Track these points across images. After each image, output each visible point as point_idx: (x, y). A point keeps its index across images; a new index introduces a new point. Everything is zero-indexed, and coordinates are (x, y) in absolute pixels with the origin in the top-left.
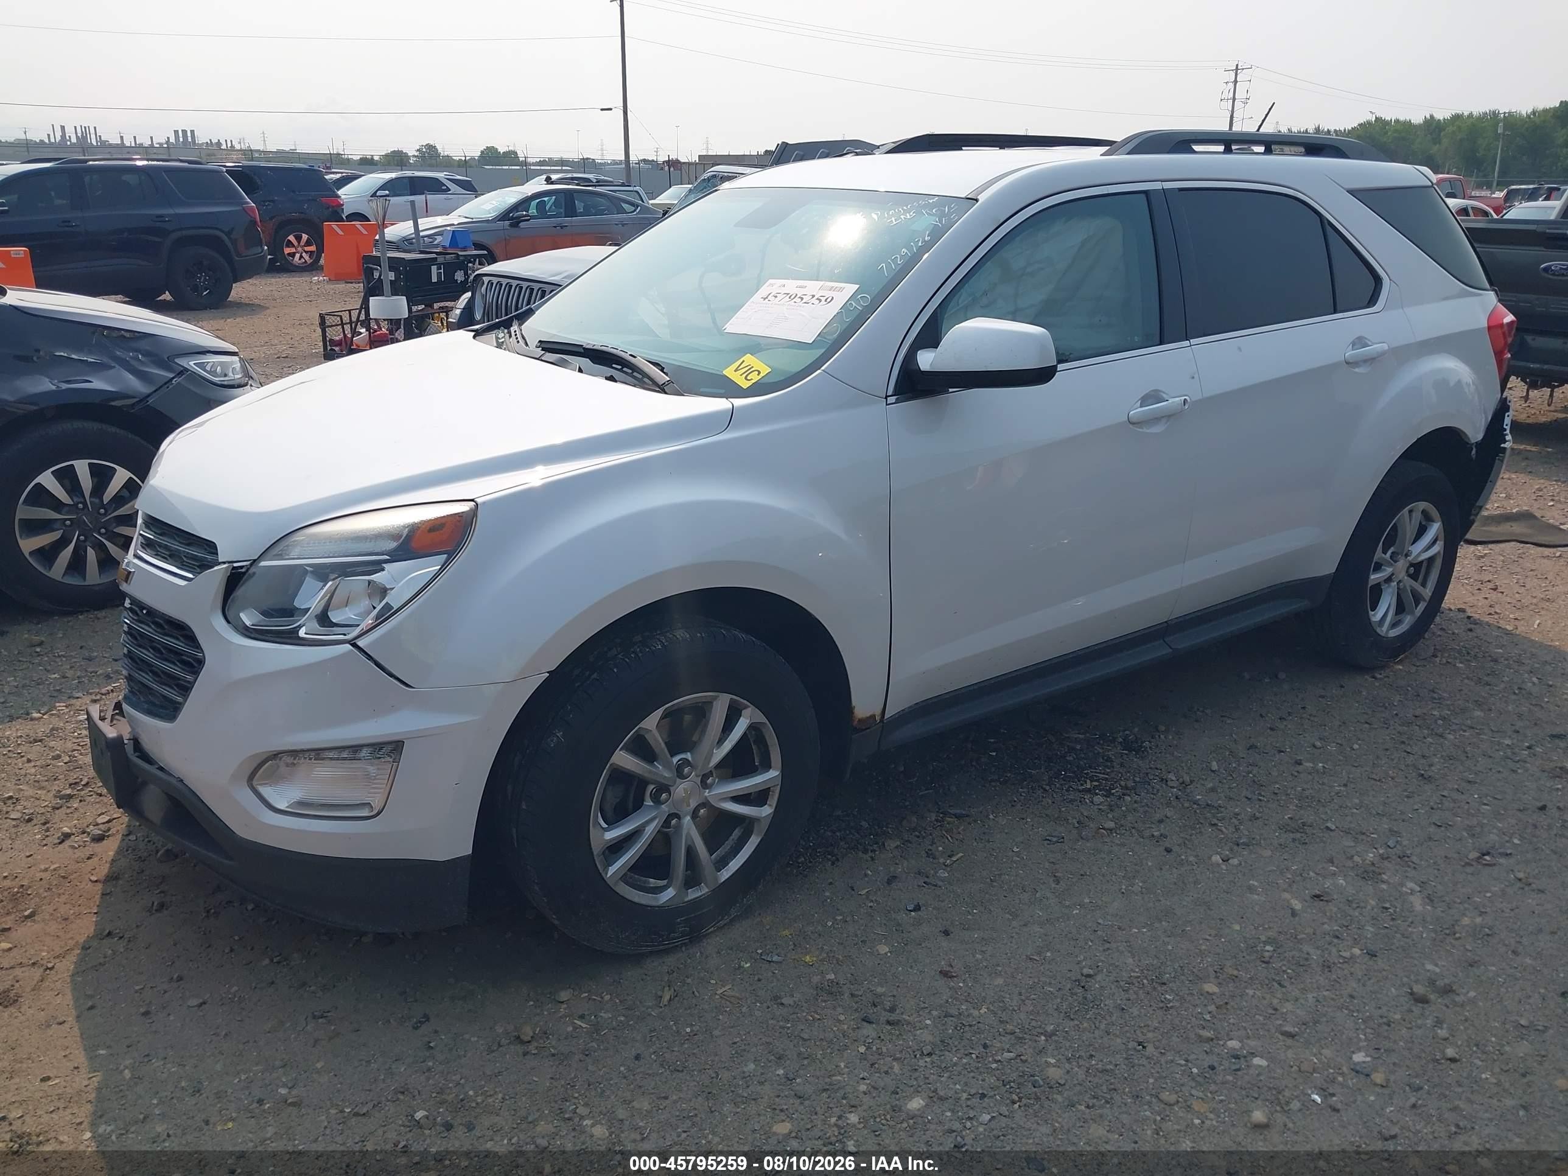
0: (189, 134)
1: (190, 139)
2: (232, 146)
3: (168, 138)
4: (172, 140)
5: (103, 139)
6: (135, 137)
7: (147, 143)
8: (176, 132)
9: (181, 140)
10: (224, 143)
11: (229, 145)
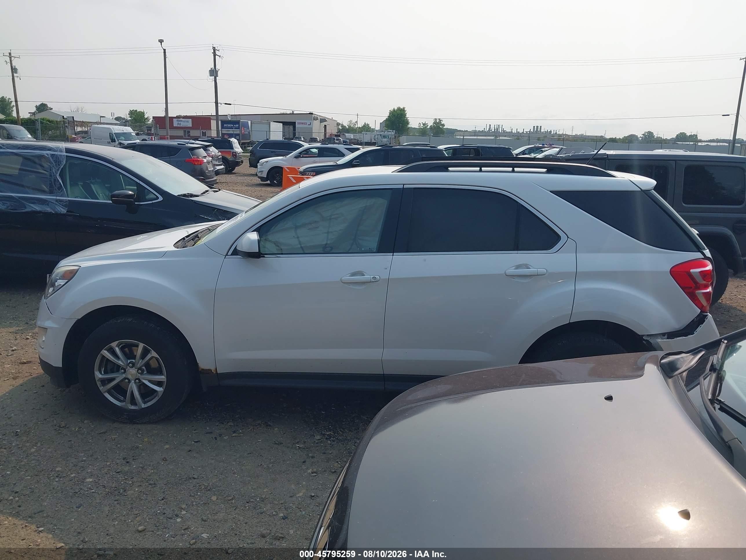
0: (539, 128)
1: (539, 130)
2: (556, 133)
3: (530, 129)
4: (532, 130)
5: (504, 130)
6: (517, 129)
7: (521, 131)
8: (534, 127)
9: (535, 130)
10: (553, 131)
11: (555, 132)
